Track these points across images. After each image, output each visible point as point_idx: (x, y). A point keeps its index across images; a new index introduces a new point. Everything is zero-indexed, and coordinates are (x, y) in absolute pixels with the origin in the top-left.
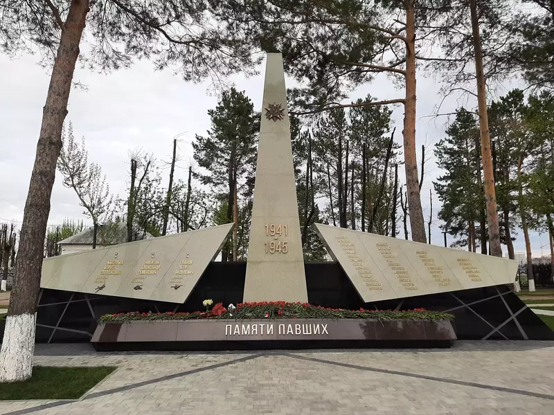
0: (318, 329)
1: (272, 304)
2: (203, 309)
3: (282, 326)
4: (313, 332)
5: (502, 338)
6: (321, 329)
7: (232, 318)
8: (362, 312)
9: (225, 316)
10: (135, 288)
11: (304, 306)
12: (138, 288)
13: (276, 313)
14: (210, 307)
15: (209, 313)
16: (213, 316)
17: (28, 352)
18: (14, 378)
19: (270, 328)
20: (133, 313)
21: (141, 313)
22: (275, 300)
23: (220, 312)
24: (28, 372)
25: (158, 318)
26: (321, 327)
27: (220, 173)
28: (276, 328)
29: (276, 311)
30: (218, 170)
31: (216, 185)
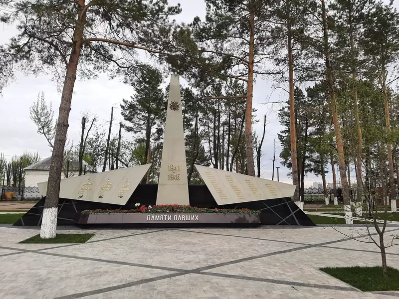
0: (193, 218)
1: (171, 206)
2: (136, 208)
3: (175, 216)
4: (191, 219)
5: (287, 224)
6: (195, 218)
7: (150, 212)
8: (216, 209)
9: (147, 211)
10: (99, 197)
11: (187, 207)
12: (100, 197)
13: (173, 210)
14: (139, 207)
15: (138, 210)
16: (141, 212)
17: (55, 226)
18: (49, 237)
19: (170, 218)
20: (98, 210)
21: (102, 210)
22: (172, 204)
23: (144, 209)
24: (55, 235)
25: (113, 212)
26: (195, 216)
27: (138, 124)
28: (172, 218)
29: (173, 209)
30: (137, 123)
31: (136, 132)
